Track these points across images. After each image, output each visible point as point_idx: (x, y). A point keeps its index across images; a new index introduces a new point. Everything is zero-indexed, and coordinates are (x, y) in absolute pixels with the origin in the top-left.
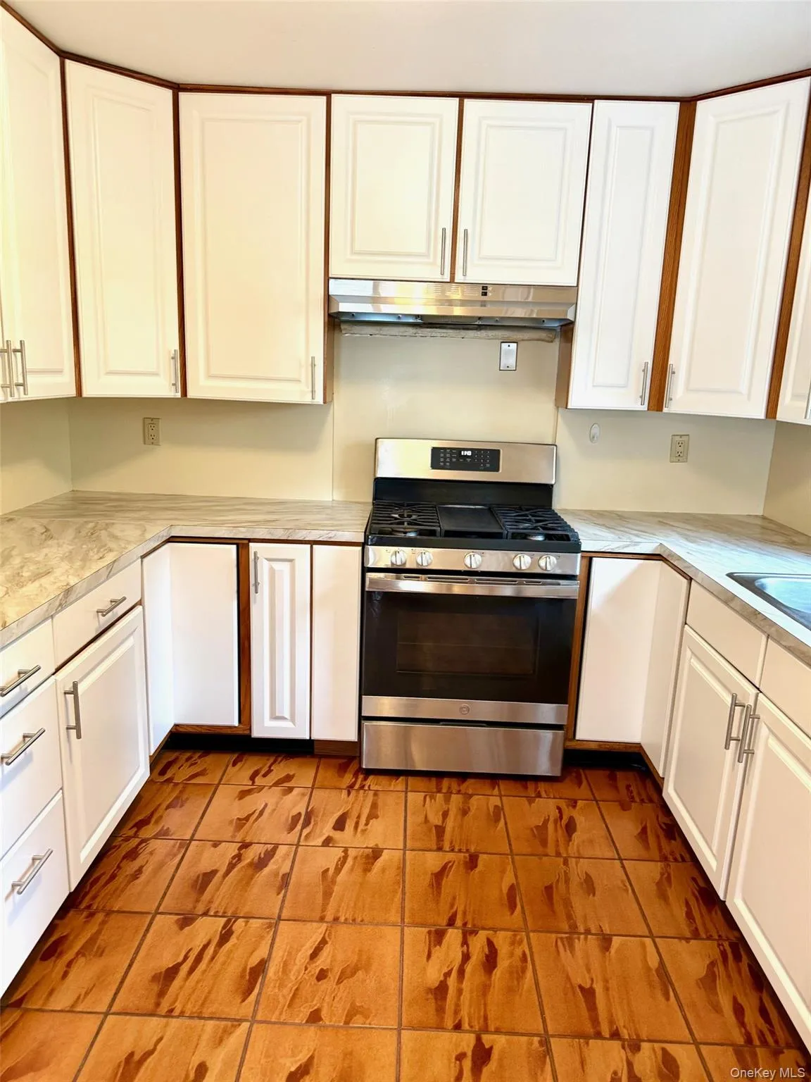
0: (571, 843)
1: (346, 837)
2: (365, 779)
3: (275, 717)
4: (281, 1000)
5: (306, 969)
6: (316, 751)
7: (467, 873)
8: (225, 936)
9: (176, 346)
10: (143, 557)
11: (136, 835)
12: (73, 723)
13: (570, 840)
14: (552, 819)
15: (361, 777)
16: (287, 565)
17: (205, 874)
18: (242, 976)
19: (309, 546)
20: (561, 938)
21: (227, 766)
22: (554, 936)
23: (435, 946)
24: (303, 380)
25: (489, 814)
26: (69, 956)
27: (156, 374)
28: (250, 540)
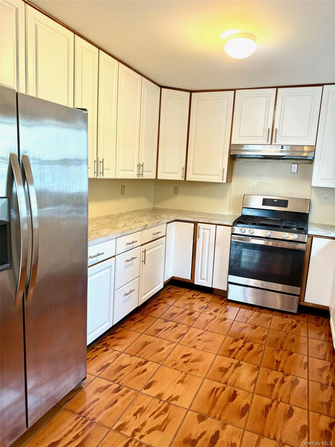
0: (292, 330)
1: (217, 314)
2: (228, 303)
3: (201, 279)
4: (187, 342)
5: (195, 337)
6: (214, 293)
7: (252, 329)
8: (175, 326)
9: (184, 165)
10: (167, 223)
11: (157, 302)
12: (144, 260)
13: (292, 329)
14: (288, 323)
15: (227, 302)
16: (208, 231)
17: (173, 313)
18: (178, 335)
19: (215, 226)
20: (276, 349)
21: (186, 292)
22: (274, 348)
23: (235, 342)
24: (220, 175)
25: (267, 318)
26: (136, 321)
27: (178, 173)
28: (198, 222)
